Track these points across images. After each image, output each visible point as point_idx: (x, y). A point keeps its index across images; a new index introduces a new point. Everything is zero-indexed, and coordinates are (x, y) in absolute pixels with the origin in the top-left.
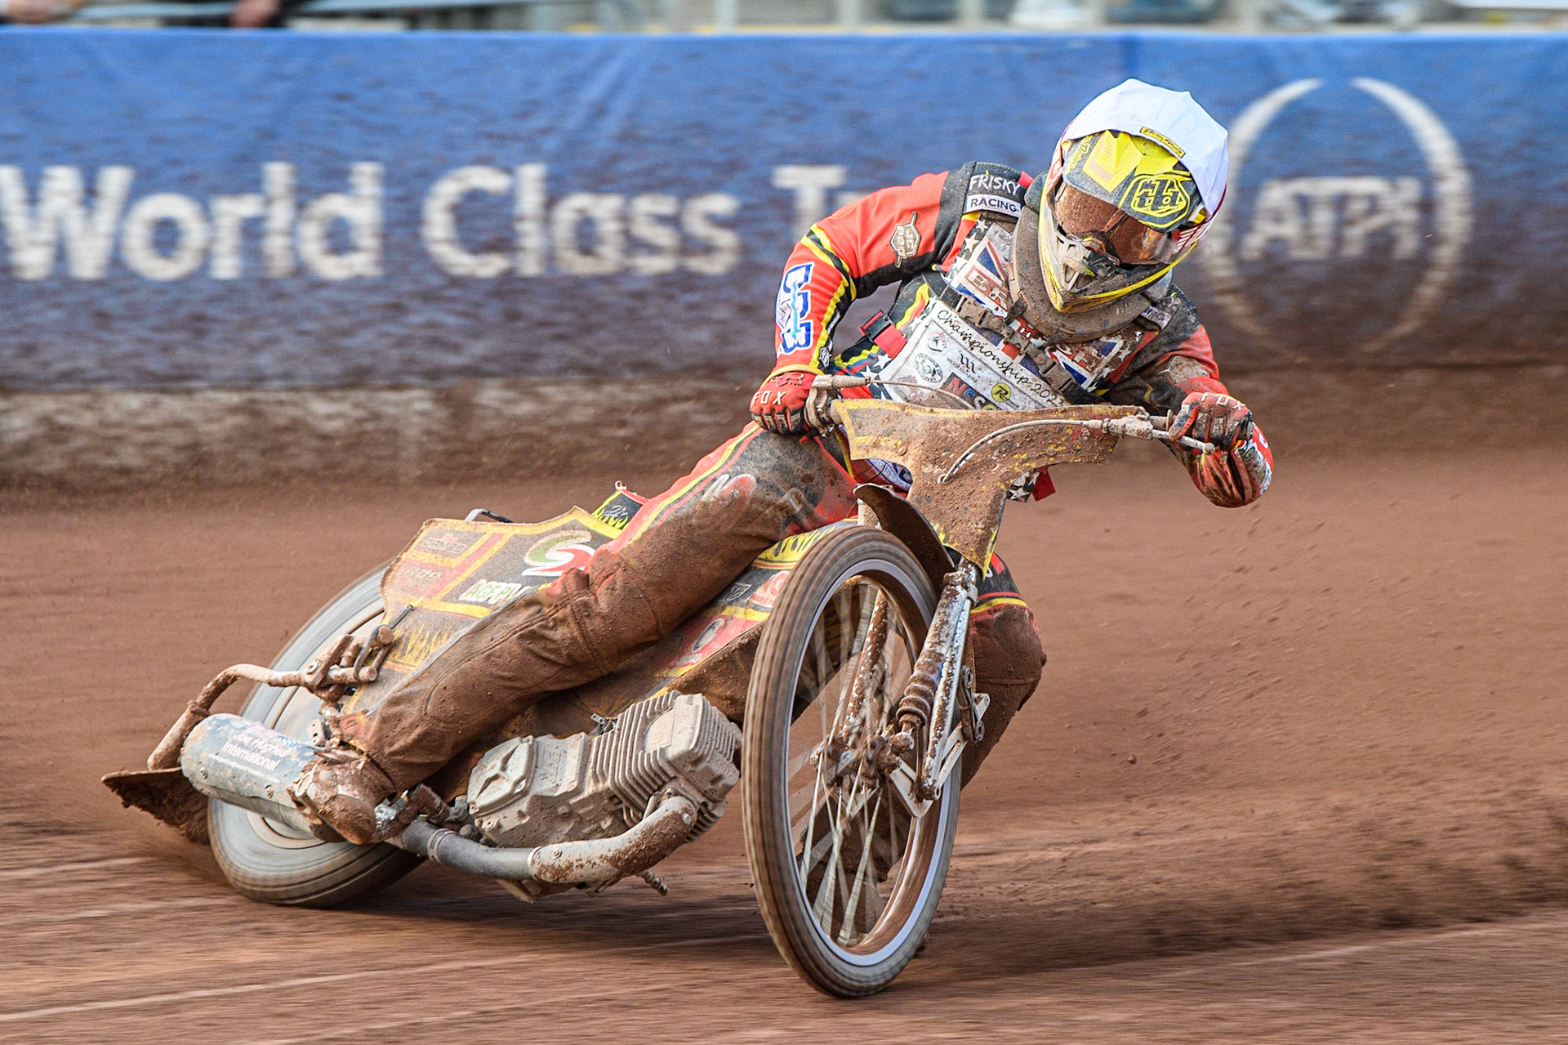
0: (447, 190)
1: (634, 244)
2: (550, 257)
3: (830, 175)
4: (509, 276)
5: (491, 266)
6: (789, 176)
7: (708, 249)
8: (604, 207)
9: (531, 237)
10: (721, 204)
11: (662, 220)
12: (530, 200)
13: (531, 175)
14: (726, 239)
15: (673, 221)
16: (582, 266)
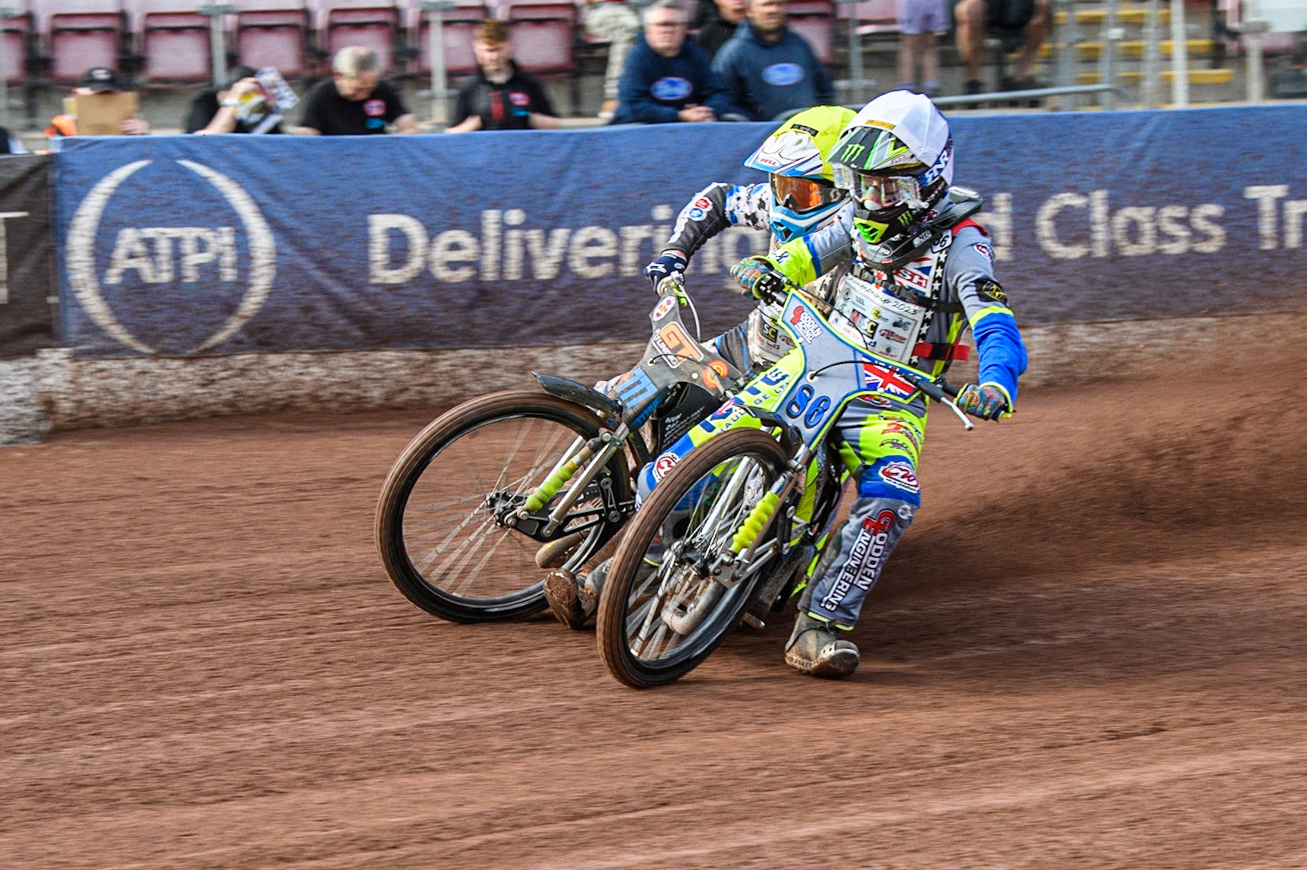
0: (1050, 208)
1: (1161, 236)
2: (1113, 247)
3: (1278, 191)
4: (1087, 257)
5: (1075, 252)
6: (1254, 192)
7: (1206, 237)
8: (1142, 214)
9: (1100, 234)
10: (1213, 209)
11: (1178, 221)
12: (1099, 212)
13: (1099, 195)
14: (1217, 231)
15: (1184, 222)
16: (1130, 250)
